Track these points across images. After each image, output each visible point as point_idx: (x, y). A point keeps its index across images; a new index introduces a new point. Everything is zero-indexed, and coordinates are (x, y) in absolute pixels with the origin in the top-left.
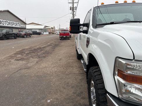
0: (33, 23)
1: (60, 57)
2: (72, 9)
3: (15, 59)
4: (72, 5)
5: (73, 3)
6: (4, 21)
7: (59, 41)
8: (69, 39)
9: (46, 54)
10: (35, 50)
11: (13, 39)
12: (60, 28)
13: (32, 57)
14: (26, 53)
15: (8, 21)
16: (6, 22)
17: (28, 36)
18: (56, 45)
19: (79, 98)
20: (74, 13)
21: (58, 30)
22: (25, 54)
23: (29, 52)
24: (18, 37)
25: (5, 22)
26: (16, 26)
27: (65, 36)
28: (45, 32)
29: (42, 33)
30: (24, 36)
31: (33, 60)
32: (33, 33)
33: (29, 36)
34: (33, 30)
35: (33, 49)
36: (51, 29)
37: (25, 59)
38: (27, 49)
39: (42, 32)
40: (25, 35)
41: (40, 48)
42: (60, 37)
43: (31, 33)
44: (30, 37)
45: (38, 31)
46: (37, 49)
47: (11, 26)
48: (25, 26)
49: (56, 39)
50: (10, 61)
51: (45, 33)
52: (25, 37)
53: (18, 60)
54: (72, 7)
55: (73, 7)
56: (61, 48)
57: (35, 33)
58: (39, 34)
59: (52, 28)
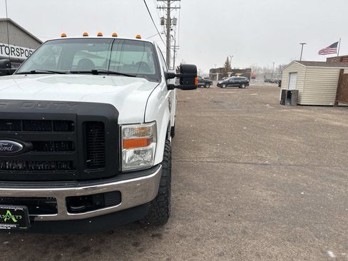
2: (165, 23)
4: (166, 13)
5: (169, 9)
15: (10, 46)
16: (3, 48)
20: (171, 33)
47: (16, 57)
54: (166, 17)
55: (169, 19)
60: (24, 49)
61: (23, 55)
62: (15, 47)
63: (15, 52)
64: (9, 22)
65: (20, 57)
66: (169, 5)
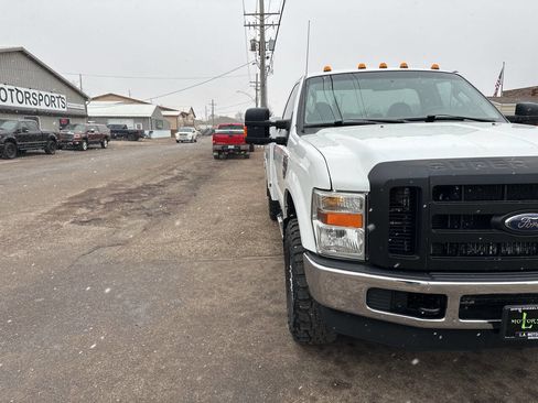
0: (111, 95)
1: (217, 215)
2: (257, 47)
3: (71, 220)
4: (259, 32)
5: (262, 26)
6: (6, 87)
7: (213, 162)
8: (247, 157)
9: (169, 206)
10: (130, 192)
11: (40, 154)
12: (213, 115)
13: (127, 215)
14: (102, 201)
15: (23, 90)
16: (14, 93)
17: (95, 145)
18: (203, 178)
19: (266, 302)
20: (267, 62)
21: (208, 123)
22: (101, 207)
23: (112, 199)
24: (60, 148)
25: (9, 93)
26: (50, 108)
27: (232, 147)
28: (158, 129)
29: (147, 132)
30: (81, 143)
31: (130, 223)
32: (112, 131)
33: (100, 146)
34: (111, 122)
35: (123, 189)
36: (181, 118)
37: (105, 219)
38: (103, 189)
39: (146, 127)
40: (85, 139)
41: (148, 187)
42: (215, 150)
43: (107, 132)
44: (103, 147)
45: (131, 126)
46: (138, 188)
47: (33, 106)
48: (82, 107)
49: (201, 156)
50: (59, 226)
51: (156, 134)
52: (85, 148)
53: (82, 223)
54: (258, 39)
55: (262, 42)
56: (219, 186)
57: (122, 133)
58: (136, 136)
59: (183, 114)
60: (44, 94)
61: (42, 103)
62: (31, 91)
63: (31, 99)
64: (22, 52)
65: (38, 107)
66: (262, 21)
